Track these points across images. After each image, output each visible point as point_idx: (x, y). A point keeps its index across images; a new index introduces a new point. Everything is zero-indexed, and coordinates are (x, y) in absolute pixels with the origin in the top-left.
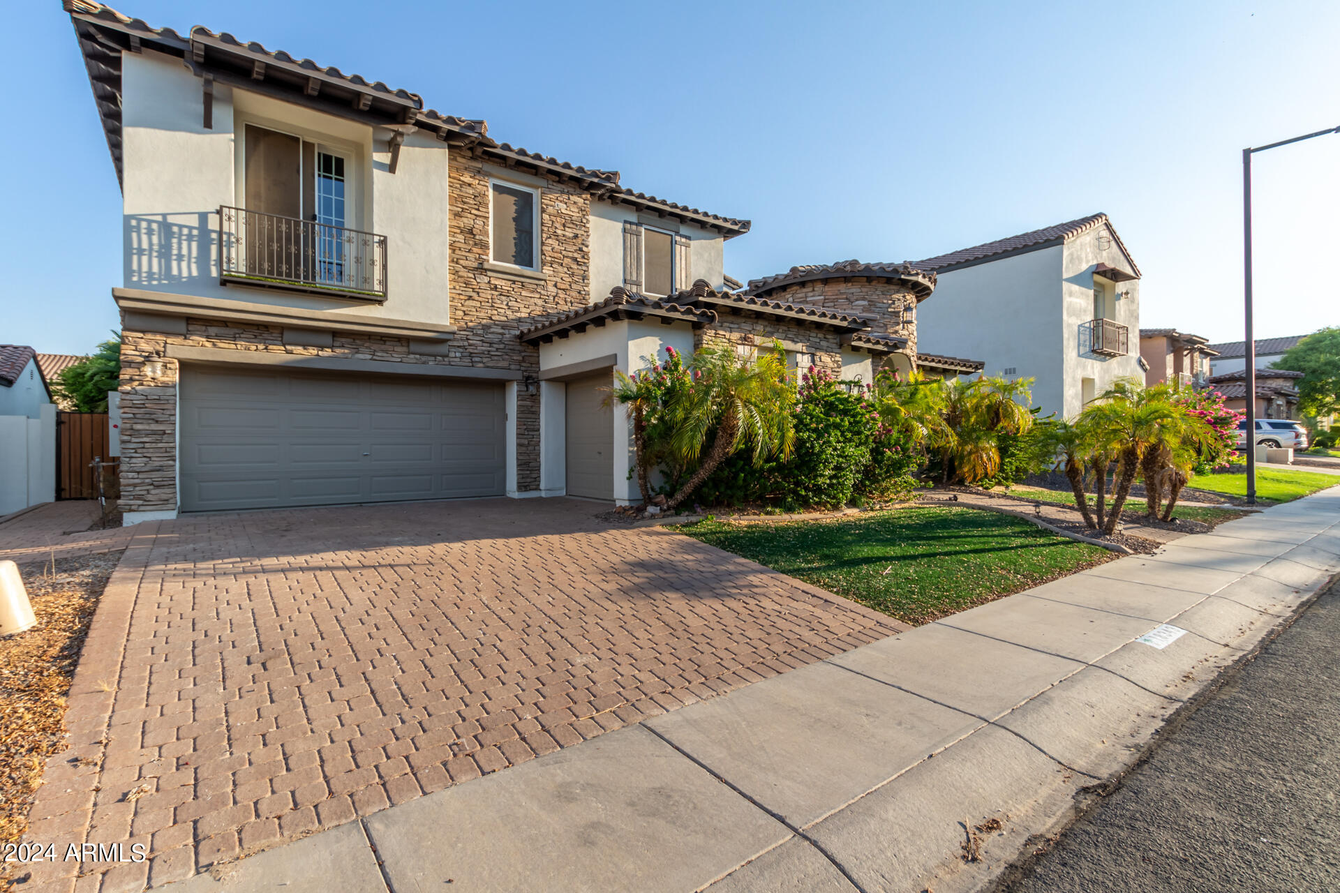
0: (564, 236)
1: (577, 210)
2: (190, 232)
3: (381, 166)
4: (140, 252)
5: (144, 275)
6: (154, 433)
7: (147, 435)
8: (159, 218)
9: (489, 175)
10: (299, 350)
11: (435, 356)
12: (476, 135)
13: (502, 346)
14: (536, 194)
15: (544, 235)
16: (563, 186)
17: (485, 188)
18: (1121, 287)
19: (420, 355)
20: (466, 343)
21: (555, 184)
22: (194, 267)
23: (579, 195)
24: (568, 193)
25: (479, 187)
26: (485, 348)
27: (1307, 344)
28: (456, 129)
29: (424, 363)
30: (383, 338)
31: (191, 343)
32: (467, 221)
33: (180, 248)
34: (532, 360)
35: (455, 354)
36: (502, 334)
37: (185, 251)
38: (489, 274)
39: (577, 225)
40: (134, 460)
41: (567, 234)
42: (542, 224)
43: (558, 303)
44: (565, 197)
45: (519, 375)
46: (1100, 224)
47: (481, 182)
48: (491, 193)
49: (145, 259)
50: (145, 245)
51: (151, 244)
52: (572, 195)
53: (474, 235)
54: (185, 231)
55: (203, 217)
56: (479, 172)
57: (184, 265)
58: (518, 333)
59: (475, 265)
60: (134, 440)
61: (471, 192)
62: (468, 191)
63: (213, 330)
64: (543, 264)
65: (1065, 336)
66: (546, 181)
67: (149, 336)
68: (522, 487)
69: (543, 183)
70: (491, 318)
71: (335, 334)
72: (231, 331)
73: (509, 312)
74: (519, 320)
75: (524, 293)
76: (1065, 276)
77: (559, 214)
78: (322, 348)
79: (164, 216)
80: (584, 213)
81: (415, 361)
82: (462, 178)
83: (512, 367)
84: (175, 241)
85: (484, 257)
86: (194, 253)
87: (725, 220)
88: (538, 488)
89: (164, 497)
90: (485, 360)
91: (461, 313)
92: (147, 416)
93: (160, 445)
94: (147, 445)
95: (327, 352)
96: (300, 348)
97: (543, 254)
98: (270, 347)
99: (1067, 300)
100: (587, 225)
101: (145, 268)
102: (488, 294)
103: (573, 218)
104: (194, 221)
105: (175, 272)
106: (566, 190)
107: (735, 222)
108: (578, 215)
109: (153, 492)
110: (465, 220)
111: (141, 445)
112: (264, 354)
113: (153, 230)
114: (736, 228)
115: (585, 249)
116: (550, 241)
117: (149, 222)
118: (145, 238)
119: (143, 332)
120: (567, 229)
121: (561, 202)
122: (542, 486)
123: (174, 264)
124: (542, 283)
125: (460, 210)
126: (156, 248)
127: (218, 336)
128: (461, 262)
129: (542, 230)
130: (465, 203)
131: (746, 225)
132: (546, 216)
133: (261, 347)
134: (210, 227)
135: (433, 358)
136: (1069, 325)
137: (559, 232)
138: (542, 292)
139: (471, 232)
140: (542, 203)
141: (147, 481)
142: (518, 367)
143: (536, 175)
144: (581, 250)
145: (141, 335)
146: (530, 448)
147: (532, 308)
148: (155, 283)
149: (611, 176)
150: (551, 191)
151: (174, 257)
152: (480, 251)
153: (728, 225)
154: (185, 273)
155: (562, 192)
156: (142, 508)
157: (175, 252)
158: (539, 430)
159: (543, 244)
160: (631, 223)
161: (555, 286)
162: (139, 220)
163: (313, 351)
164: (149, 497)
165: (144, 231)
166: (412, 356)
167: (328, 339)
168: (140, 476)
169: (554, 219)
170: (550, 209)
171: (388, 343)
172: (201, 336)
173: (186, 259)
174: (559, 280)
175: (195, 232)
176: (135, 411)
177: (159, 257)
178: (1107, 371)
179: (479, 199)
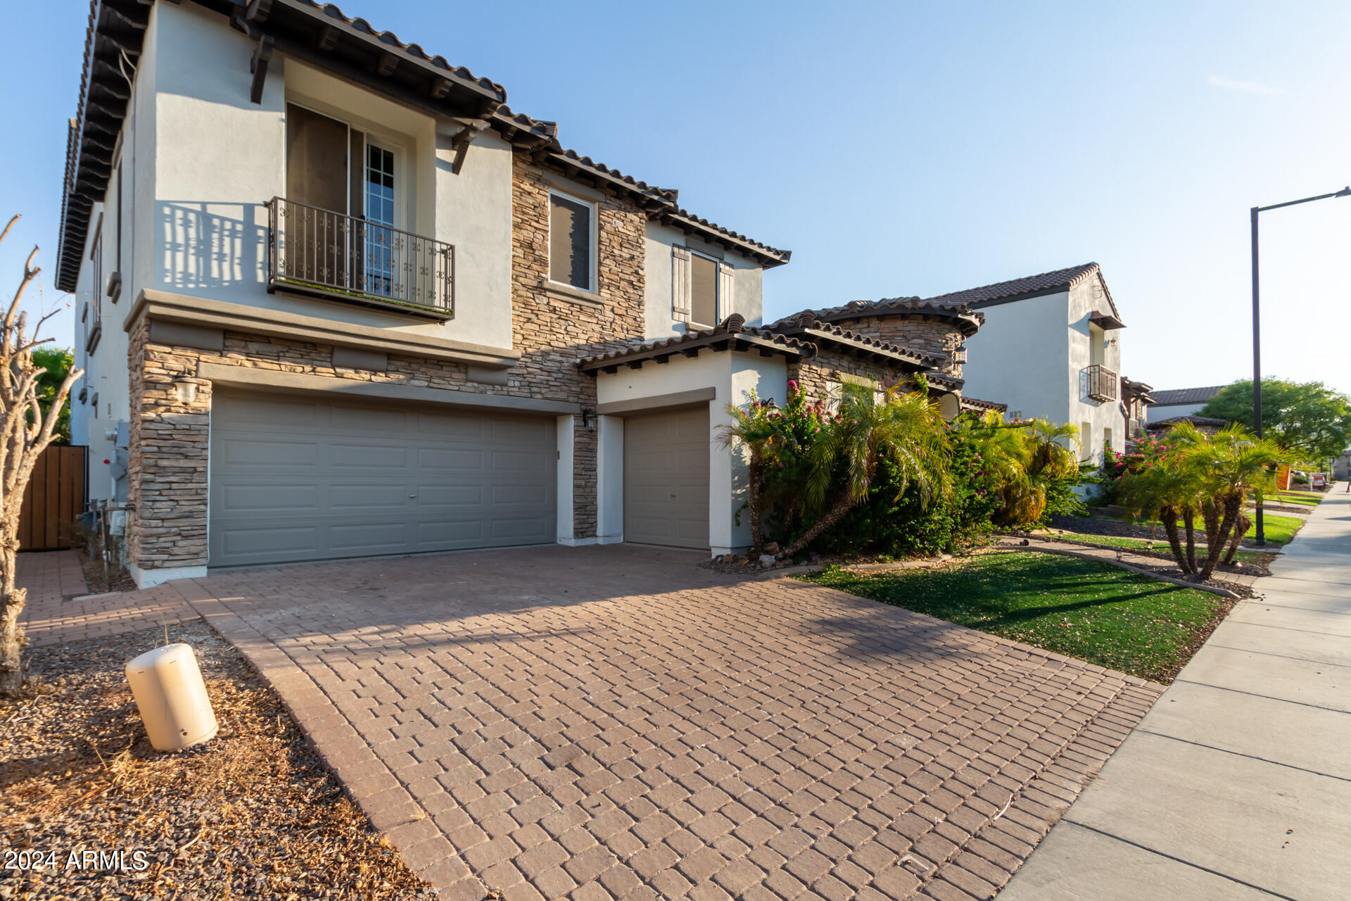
0: (621, 256)
1: (633, 229)
2: (234, 226)
3: (443, 164)
4: (175, 247)
5: (179, 276)
6: (183, 470)
7: (174, 474)
8: (198, 208)
9: (549, 184)
10: (350, 373)
11: (493, 384)
12: (547, 138)
13: (560, 375)
14: (593, 209)
15: (602, 255)
16: (621, 202)
17: (544, 199)
18: (1109, 335)
19: (479, 383)
20: (525, 371)
21: (613, 198)
22: (237, 269)
23: (636, 213)
24: (625, 210)
25: (539, 196)
26: (543, 377)
27: (1226, 394)
28: (527, 129)
29: (482, 392)
30: (440, 362)
31: (228, 361)
32: (526, 234)
33: (221, 246)
34: (590, 391)
35: (514, 383)
36: (561, 362)
37: (227, 250)
38: (549, 294)
39: (633, 246)
40: (158, 505)
41: (624, 254)
42: (600, 242)
43: (614, 330)
44: (622, 213)
45: (577, 409)
46: (1093, 273)
47: (541, 192)
48: (549, 204)
49: (180, 256)
50: (180, 239)
51: (187, 238)
52: (629, 212)
53: (534, 250)
54: (228, 225)
55: (249, 209)
56: (539, 180)
57: (226, 266)
58: (578, 361)
59: (535, 283)
60: (159, 479)
61: (531, 201)
62: (528, 200)
63: (253, 347)
64: (601, 285)
65: (1071, 381)
66: (605, 196)
67: (178, 351)
68: (579, 533)
69: (601, 197)
70: (549, 344)
71: (391, 355)
72: (275, 349)
73: (567, 338)
74: (578, 347)
75: (582, 318)
76: (1071, 322)
77: (616, 233)
78: (375, 371)
79: (204, 204)
80: (640, 233)
81: (472, 390)
82: (522, 186)
83: (571, 399)
84: (215, 236)
85: (544, 275)
86: (238, 253)
87: (769, 249)
88: (594, 535)
89: (194, 549)
90: (544, 391)
91: (520, 337)
92: (175, 450)
93: (190, 486)
94: (174, 486)
95: (380, 378)
96: (352, 371)
97: (600, 275)
98: (319, 369)
99: (1072, 345)
100: (643, 246)
101: (180, 267)
102: (546, 317)
103: (630, 238)
104: (238, 214)
105: (215, 274)
106: (623, 207)
107: (777, 253)
108: (634, 234)
109: (180, 543)
110: (525, 232)
111: (167, 486)
112: (312, 377)
113: (190, 222)
114: (777, 258)
115: (641, 272)
116: (607, 261)
117: (186, 211)
118: (180, 230)
119: (172, 346)
120: (623, 249)
121: (618, 219)
122: (600, 531)
123: (215, 264)
124: (600, 307)
125: (521, 221)
126: (193, 243)
127: (260, 355)
128: (521, 279)
129: (600, 249)
130: (524, 213)
131: (787, 255)
132: (603, 234)
133: (308, 368)
134: (257, 223)
135: (491, 387)
136: (1073, 370)
137: (616, 252)
138: (600, 317)
139: (530, 246)
140: (600, 219)
141: (174, 530)
142: (576, 399)
143: (595, 187)
144: (637, 273)
145: (168, 349)
146: (588, 490)
147: (590, 334)
148: (191, 286)
149: (671, 195)
150: (609, 207)
151: (214, 256)
152: (539, 269)
153: (771, 255)
154: (227, 277)
155: (620, 209)
156: (166, 564)
157: (215, 249)
158: (595, 470)
159: (600, 264)
160: (679, 247)
161: (612, 310)
162: (174, 209)
163: (365, 375)
164: (176, 551)
165: (179, 222)
166: (470, 384)
167: (383, 362)
168: (166, 524)
169: (611, 237)
170: (608, 227)
171: (445, 368)
172: (240, 353)
173: (228, 259)
174: (616, 305)
175: (239, 227)
176: (161, 443)
177: (197, 255)
178: (1099, 416)
179: (538, 210)
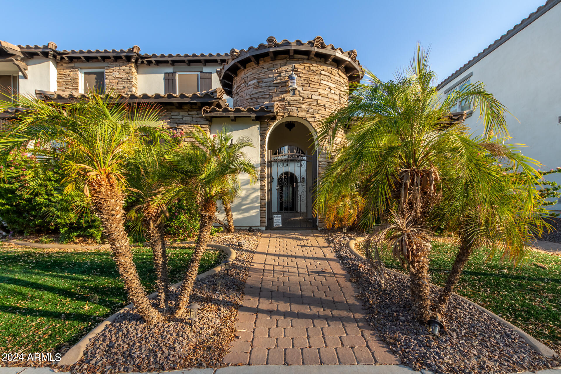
0: (118, 89)
1: (124, 74)
3: (22, 77)
9: (80, 68)
14: (106, 71)
16: (116, 63)
17: (76, 75)
21: (112, 63)
23: (126, 65)
24: (120, 66)
25: (73, 75)
39: (125, 82)
41: (119, 87)
44: (118, 68)
47: (74, 73)
52: (122, 66)
56: (74, 68)
61: (69, 78)
62: (67, 78)
66: (107, 63)
77: (116, 78)
80: (129, 74)
82: (65, 73)
100: (131, 80)
103: (123, 78)
106: (118, 65)
108: (125, 76)
120: (119, 85)
121: (116, 71)
125: (64, 88)
130: (66, 84)
132: (107, 81)
137: (115, 88)
140: (106, 75)
143: (101, 61)
149: (131, 50)
150: (109, 67)
155: (116, 66)
169: (111, 81)
170: (110, 77)
179: (73, 81)
